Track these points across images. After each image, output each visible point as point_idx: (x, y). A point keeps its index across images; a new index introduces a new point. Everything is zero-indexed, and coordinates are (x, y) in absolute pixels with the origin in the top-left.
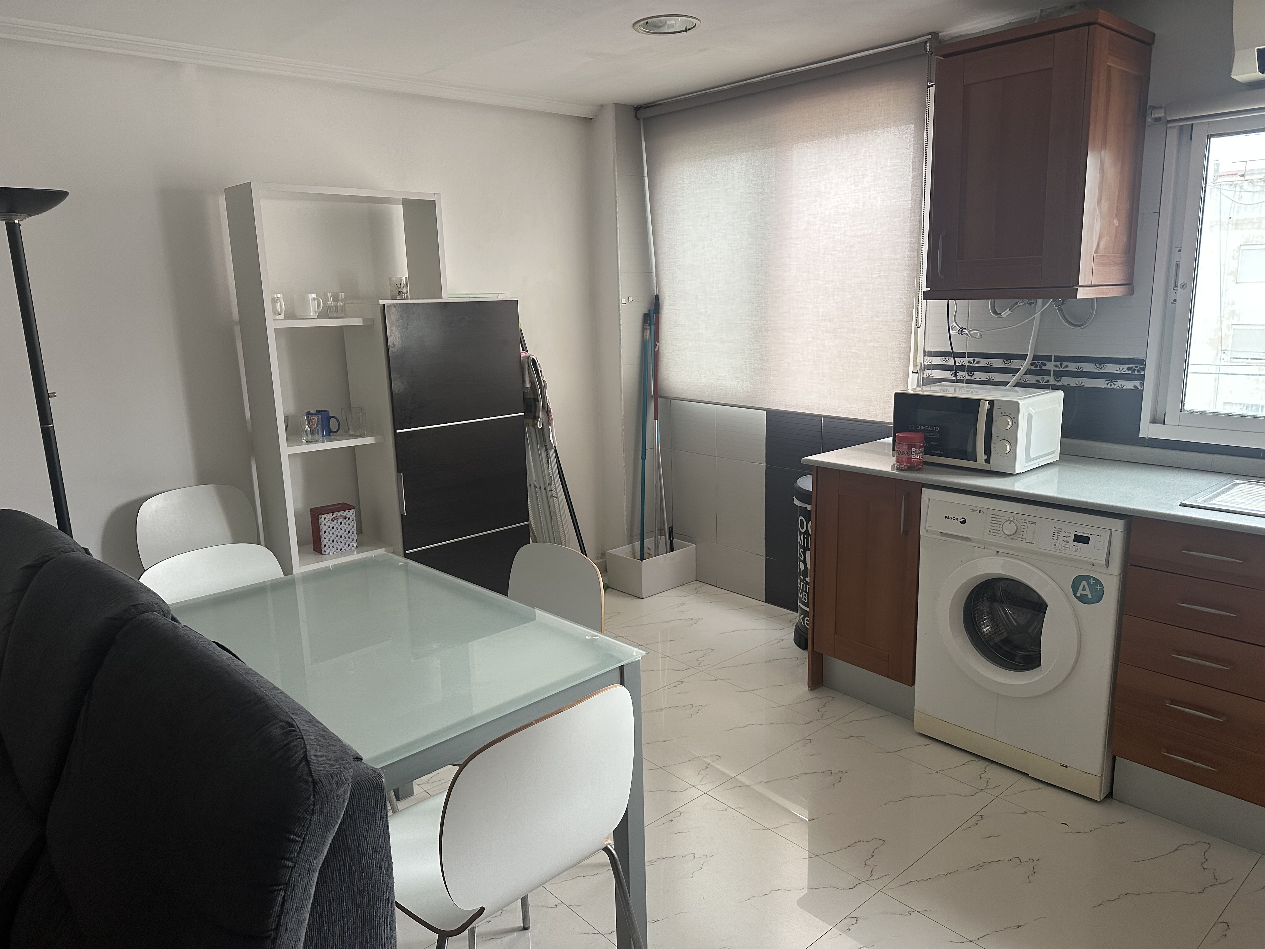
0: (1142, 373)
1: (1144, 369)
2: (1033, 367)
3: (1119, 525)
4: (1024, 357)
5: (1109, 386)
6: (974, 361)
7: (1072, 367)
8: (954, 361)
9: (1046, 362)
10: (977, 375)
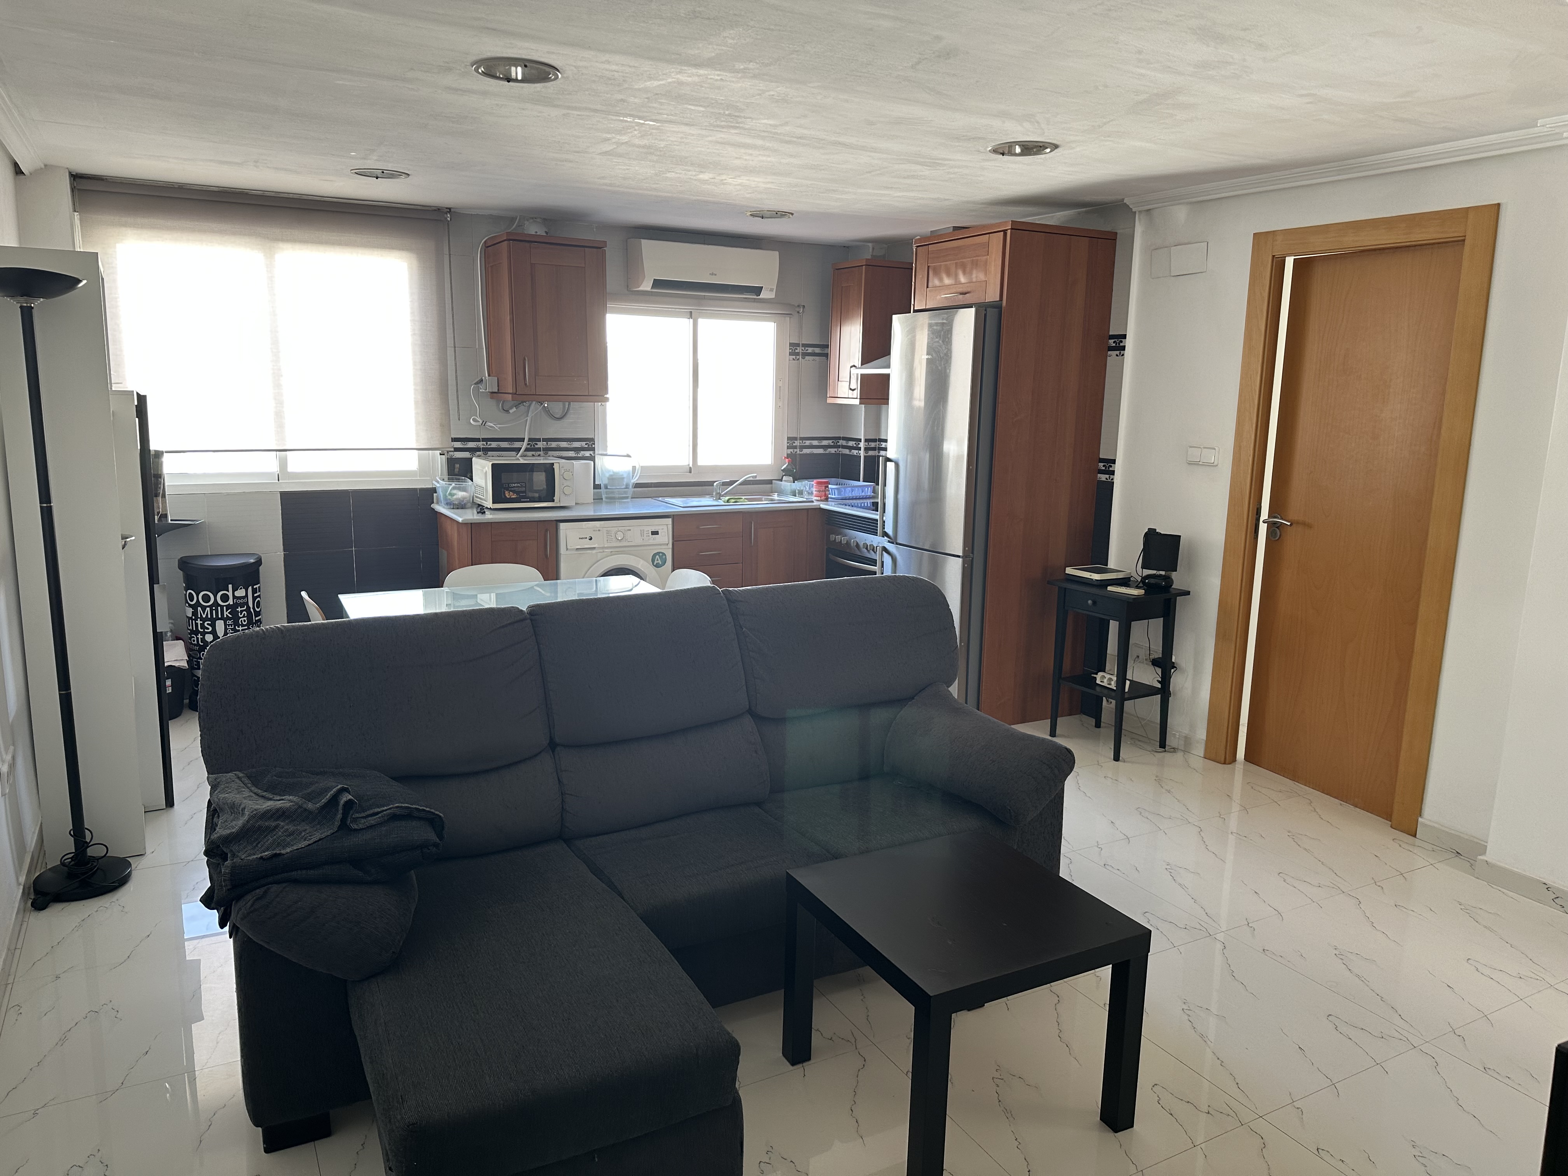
0: (593, 446)
1: (594, 444)
2: (529, 446)
3: (669, 521)
4: (523, 440)
5: (576, 455)
6: (487, 444)
7: (554, 445)
8: (471, 445)
9: (537, 443)
10: (490, 453)
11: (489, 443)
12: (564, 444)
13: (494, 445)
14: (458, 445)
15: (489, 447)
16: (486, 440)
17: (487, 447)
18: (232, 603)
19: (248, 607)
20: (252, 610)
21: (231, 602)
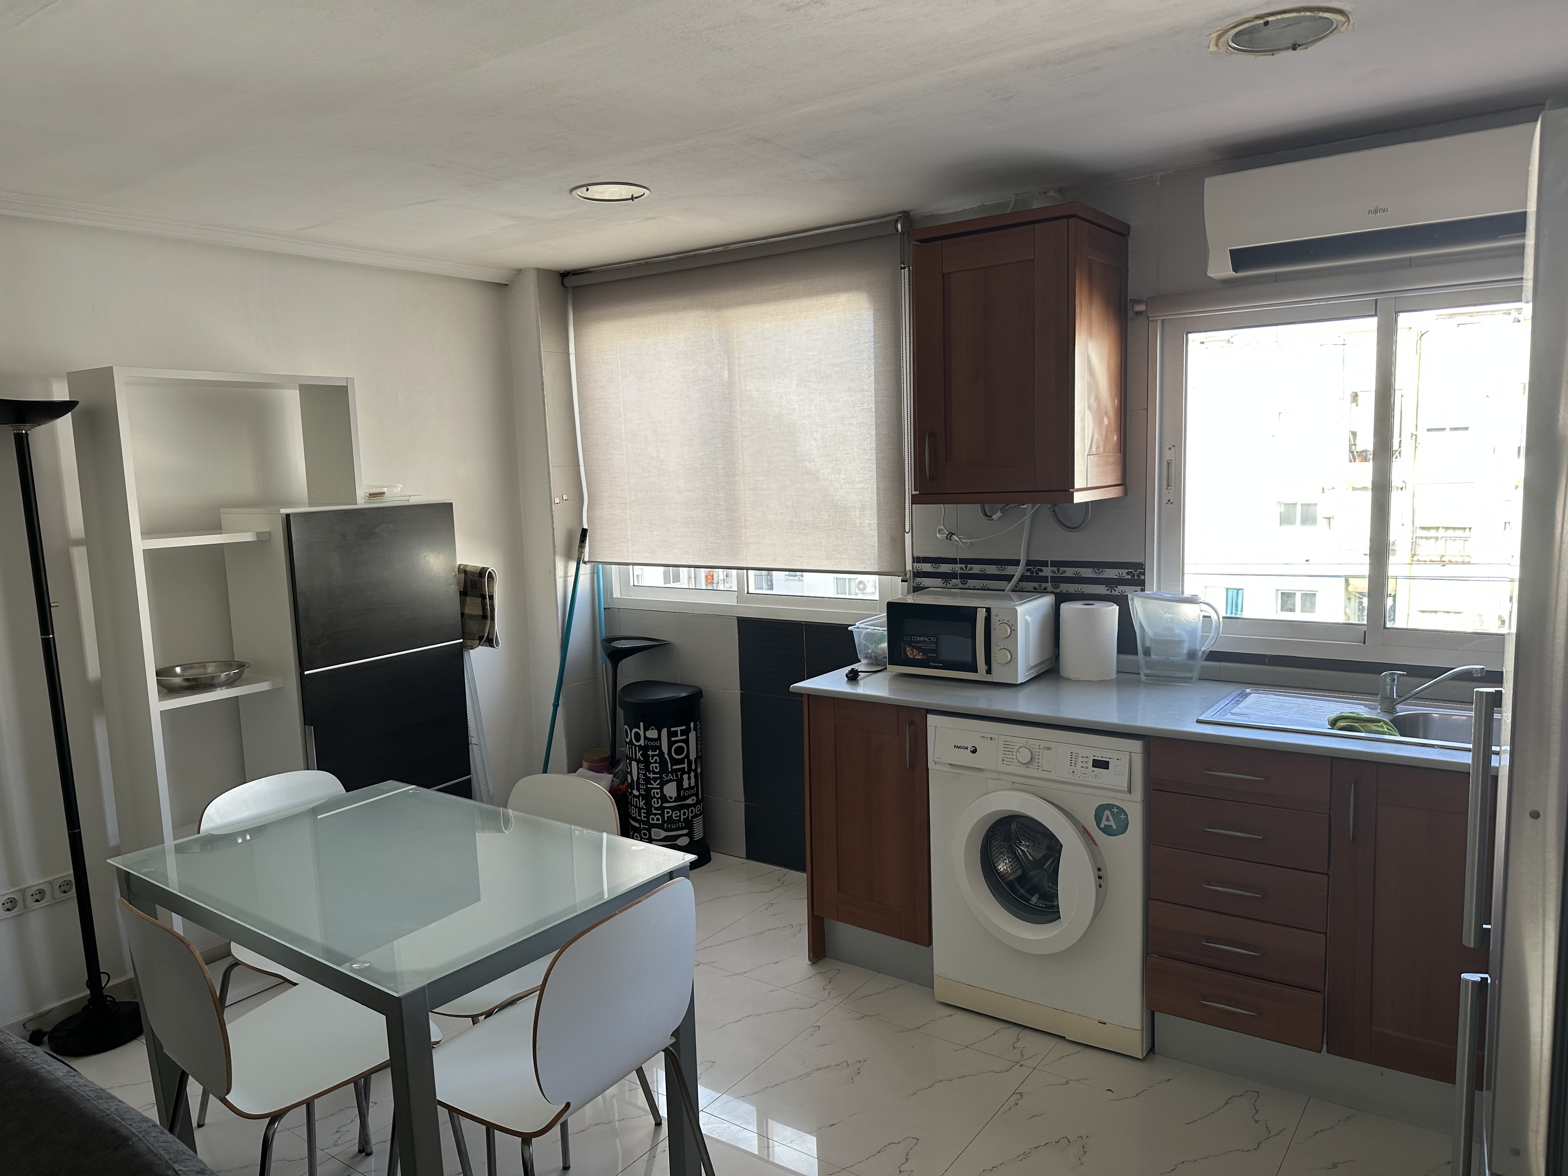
0: (1142, 577)
1: (1144, 574)
2: (1029, 574)
3: (1137, 746)
4: (1017, 563)
5: (1109, 592)
6: (966, 567)
7: (1070, 572)
8: (945, 568)
9: (1042, 568)
10: (971, 583)
11: (969, 566)
12: (1087, 573)
13: (976, 569)
14: (927, 567)
15: (969, 572)
16: (964, 561)
17: (966, 572)
18: (643, 744)
19: (661, 754)
20: (666, 756)
21: (642, 742)
